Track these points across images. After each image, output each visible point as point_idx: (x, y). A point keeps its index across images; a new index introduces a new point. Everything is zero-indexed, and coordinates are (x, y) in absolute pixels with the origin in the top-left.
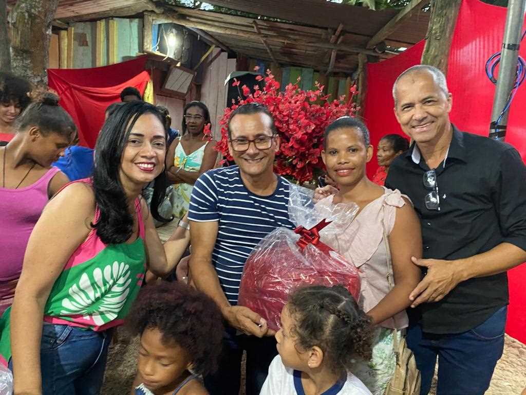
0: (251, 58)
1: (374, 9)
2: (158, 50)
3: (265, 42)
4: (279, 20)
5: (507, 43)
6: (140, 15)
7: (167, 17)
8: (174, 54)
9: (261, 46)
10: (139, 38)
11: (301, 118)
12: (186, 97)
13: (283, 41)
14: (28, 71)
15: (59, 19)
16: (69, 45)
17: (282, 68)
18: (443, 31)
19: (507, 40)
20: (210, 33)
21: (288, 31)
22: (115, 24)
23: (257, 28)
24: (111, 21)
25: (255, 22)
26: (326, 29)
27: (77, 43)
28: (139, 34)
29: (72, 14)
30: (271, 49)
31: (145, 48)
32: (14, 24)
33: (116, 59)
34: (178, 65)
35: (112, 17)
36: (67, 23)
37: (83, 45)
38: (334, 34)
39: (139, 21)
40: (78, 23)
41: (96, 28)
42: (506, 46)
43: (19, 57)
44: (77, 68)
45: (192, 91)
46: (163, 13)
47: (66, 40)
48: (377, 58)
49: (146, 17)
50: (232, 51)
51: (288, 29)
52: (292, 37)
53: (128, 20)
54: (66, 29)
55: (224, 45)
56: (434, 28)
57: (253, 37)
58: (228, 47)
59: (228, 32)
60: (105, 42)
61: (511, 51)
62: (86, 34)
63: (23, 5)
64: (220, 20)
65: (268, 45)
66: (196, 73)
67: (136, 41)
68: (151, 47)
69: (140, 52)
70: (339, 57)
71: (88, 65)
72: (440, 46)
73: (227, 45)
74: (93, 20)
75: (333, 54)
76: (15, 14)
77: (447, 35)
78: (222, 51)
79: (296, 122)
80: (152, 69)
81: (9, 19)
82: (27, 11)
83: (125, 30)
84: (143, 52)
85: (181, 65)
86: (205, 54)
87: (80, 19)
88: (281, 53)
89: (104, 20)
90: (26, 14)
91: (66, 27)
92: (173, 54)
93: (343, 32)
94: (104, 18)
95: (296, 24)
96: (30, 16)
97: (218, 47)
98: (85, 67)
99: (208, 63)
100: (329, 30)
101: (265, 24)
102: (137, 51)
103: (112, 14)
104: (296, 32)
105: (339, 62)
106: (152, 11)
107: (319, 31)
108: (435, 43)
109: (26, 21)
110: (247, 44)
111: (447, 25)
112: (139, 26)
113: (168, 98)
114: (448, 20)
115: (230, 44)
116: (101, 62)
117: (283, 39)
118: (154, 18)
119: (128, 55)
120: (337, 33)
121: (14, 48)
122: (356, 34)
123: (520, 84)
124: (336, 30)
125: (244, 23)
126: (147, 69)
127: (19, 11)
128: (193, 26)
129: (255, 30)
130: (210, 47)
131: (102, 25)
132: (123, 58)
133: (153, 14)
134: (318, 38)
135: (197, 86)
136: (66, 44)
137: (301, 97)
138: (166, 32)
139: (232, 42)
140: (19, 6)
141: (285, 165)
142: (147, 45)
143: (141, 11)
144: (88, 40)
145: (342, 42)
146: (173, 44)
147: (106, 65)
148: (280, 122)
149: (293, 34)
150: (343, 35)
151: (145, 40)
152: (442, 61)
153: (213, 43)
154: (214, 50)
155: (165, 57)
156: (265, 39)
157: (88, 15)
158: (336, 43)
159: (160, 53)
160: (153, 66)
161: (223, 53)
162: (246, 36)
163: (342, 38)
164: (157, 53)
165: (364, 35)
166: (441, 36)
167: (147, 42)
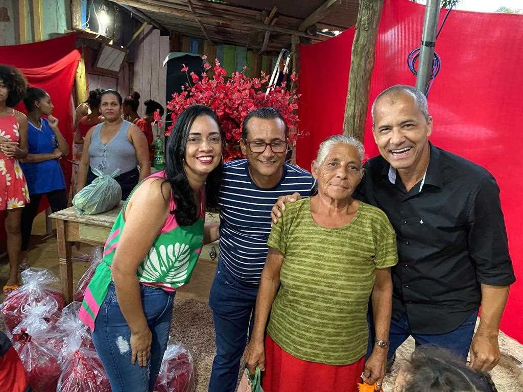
0: (184, 35)
2: (89, 28)
3: (200, 21)
5: (425, 41)
8: (106, 32)
9: (195, 24)
10: (66, 14)
11: (250, 107)
12: (119, 75)
13: (218, 21)
17: (215, 47)
18: (370, 23)
19: (425, 38)
20: (141, 10)
21: (223, 12)
23: (193, 8)
25: (190, 2)
26: (261, 11)
28: (66, 10)
30: (205, 28)
31: (74, 25)
33: (43, 35)
34: (111, 43)
37: (4, 20)
38: (268, 16)
42: (424, 44)
45: (125, 69)
48: (309, 39)
50: (164, 28)
51: (223, 10)
52: (227, 17)
55: (156, 23)
56: (362, 19)
57: (187, 16)
58: (159, 24)
59: (162, 11)
60: (29, 18)
61: (428, 48)
62: (6, 9)
65: (202, 24)
66: (128, 51)
67: (63, 17)
68: (81, 24)
69: (68, 29)
70: (273, 37)
71: (11, 42)
72: (368, 37)
73: (159, 22)
75: (267, 35)
77: (374, 26)
78: (154, 28)
79: (246, 109)
80: (83, 47)
83: (50, 5)
84: (72, 29)
85: (114, 42)
86: (136, 31)
88: (216, 32)
92: (104, 31)
93: (277, 15)
95: (231, 5)
97: (151, 24)
98: (8, 44)
99: (140, 40)
100: (264, 12)
101: (200, 4)
102: (66, 28)
104: (230, 13)
105: (272, 42)
107: (253, 12)
108: (363, 33)
110: (180, 22)
111: (374, 17)
112: (66, 2)
113: (100, 77)
114: (374, 12)
115: (163, 21)
116: (26, 39)
117: (218, 19)
119: (56, 32)
120: (271, 15)
122: (289, 16)
123: (435, 76)
124: (270, 12)
126: (77, 48)
128: (125, 3)
129: (190, 9)
130: (142, 24)
132: (50, 35)
134: (253, 19)
135: (130, 64)
137: (248, 85)
138: (97, 9)
139: (162, 19)
141: (235, 149)
142: (76, 22)
144: (9, 14)
145: (276, 23)
146: (104, 21)
147: (31, 42)
148: (230, 108)
149: (227, 14)
150: (277, 17)
151: (74, 17)
152: (370, 49)
153: (144, 20)
154: (146, 27)
155: (97, 35)
156: (199, 19)
158: (270, 25)
159: (91, 30)
160: (84, 44)
161: (155, 31)
162: (181, 15)
163: (275, 20)
164: (88, 31)
165: (296, 18)
166: (368, 27)
167: (76, 18)
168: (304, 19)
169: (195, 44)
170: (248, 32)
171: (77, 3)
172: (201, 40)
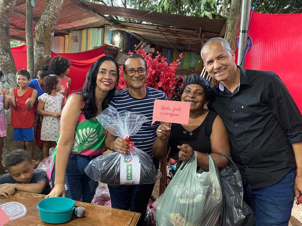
0: (164, 48)
1: (212, 18)
2: (110, 43)
3: (165, 38)
4: (171, 27)
5: (241, 30)
6: (103, 27)
7: (116, 27)
8: (119, 45)
9: (165, 41)
10: (102, 37)
14: (42, 52)
15: (65, 30)
16: (69, 42)
18: (233, 27)
20: (139, 35)
21: (176, 32)
22: (91, 31)
24: (89, 30)
25: (157, 28)
26: (194, 30)
27: (73, 40)
28: (102, 36)
29: (71, 27)
30: (171, 43)
31: (105, 42)
32: (37, 31)
33: (91, 48)
34: (121, 51)
35: (90, 28)
36: (68, 31)
37: (76, 42)
38: (199, 33)
39: (102, 29)
40: (74, 31)
41: (82, 33)
43: (38, 46)
44: (72, 53)
46: (113, 25)
47: (68, 39)
49: (105, 27)
50: (152, 43)
53: (97, 29)
54: (68, 34)
56: (229, 25)
57: (158, 35)
58: (149, 42)
59: (145, 33)
60: (86, 40)
61: (243, 33)
62: (77, 36)
63: (42, 22)
64: (142, 27)
65: (167, 39)
67: (100, 39)
68: (108, 42)
71: (77, 51)
72: (231, 35)
73: (149, 41)
74: (81, 29)
76: (38, 26)
77: (235, 29)
78: (147, 44)
80: (108, 53)
81: (35, 28)
82: (43, 25)
83: (95, 34)
84: (104, 45)
85: (123, 50)
87: (75, 29)
89: (86, 29)
90: (43, 26)
91: (68, 33)
93: (203, 31)
94: (86, 28)
95: (179, 28)
96: (44, 27)
97: (145, 42)
98: (76, 52)
100: (196, 31)
102: (101, 44)
103: (90, 26)
106: (108, 24)
107: (192, 31)
108: (229, 33)
109: (42, 29)
110: (158, 40)
111: (235, 24)
112: (102, 32)
114: (235, 21)
116: (84, 50)
117: (173, 36)
118: (109, 27)
119: (97, 46)
120: (200, 32)
121: (36, 42)
122: (211, 32)
124: (199, 30)
125: (153, 29)
126: (105, 53)
127: (40, 25)
128: (128, 31)
129: (159, 32)
130: (140, 42)
131: (84, 32)
132: (94, 47)
133: (109, 26)
134: (192, 35)
136: (68, 42)
138: (115, 34)
139: (150, 39)
140: (40, 22)
143: (103, 24)
144: (78, 39)
146: (117, 39)
147: (86, 51)
149: (179, 33)
150: (203, 33)
152: (233, 42)
153: (141, 40)
154: (142, 44)
155: (114, 47)
156: (164, 36)
157: (78, 27)
158: (201, 37)
159: (112, 45)
160: (109, 51)
161: (147, 45)
162: (155, 35)
163: (203, 35)
164: (111, 45)
165: (216, 33)
166: (232, 30)
167: (105, 39)
168: (219, 33)
169: (169, 52)
170: (195, 44)
171: (107, 32)
172: (172, 50)
